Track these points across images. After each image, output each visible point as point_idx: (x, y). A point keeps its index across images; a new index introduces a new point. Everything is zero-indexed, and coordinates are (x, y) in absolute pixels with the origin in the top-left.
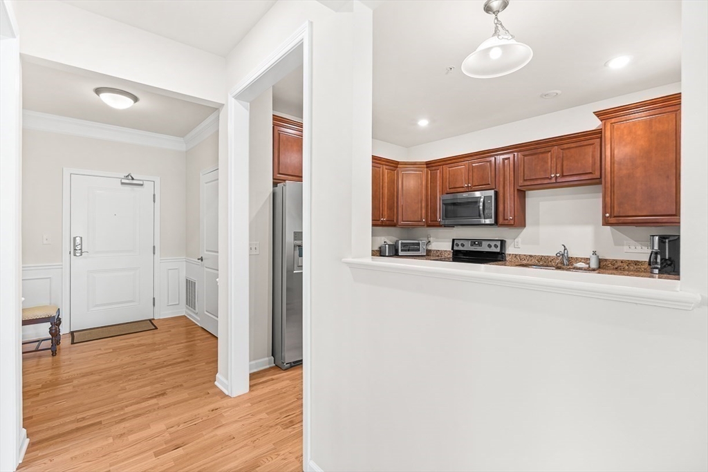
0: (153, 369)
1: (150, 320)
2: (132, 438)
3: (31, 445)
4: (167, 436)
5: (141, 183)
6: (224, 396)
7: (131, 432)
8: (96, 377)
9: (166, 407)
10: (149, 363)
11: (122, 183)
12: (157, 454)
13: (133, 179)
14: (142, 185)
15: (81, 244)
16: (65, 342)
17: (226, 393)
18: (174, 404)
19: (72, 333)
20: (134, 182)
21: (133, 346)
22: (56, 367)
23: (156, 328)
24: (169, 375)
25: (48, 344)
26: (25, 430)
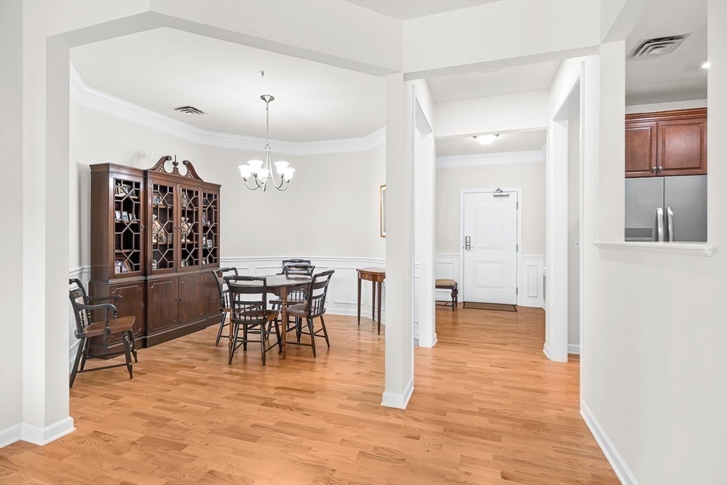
0: (504, 331)
1: (514, 305)
2: (480, 355)
3: (438, 342)
4: (499, 362)
5: (507, 194)
6: (545, 358)
7: (481, 353)
8: (471, 326)
9: (505, 350)
10: (503, 328)
11: (495, 196)
12: (491, 366)
13: (502, 192)
14: (508, 196)
15: (470, 242)
16: (460, 307)
17: (548, 356)
18: (510, 351)
19: (464, 302)
20: (502, 194)
21: (497, 317)
22: (454, 316)
23: (516, 311)
24: (513, 337)
25: (451, 304)
26: (437, 340)
